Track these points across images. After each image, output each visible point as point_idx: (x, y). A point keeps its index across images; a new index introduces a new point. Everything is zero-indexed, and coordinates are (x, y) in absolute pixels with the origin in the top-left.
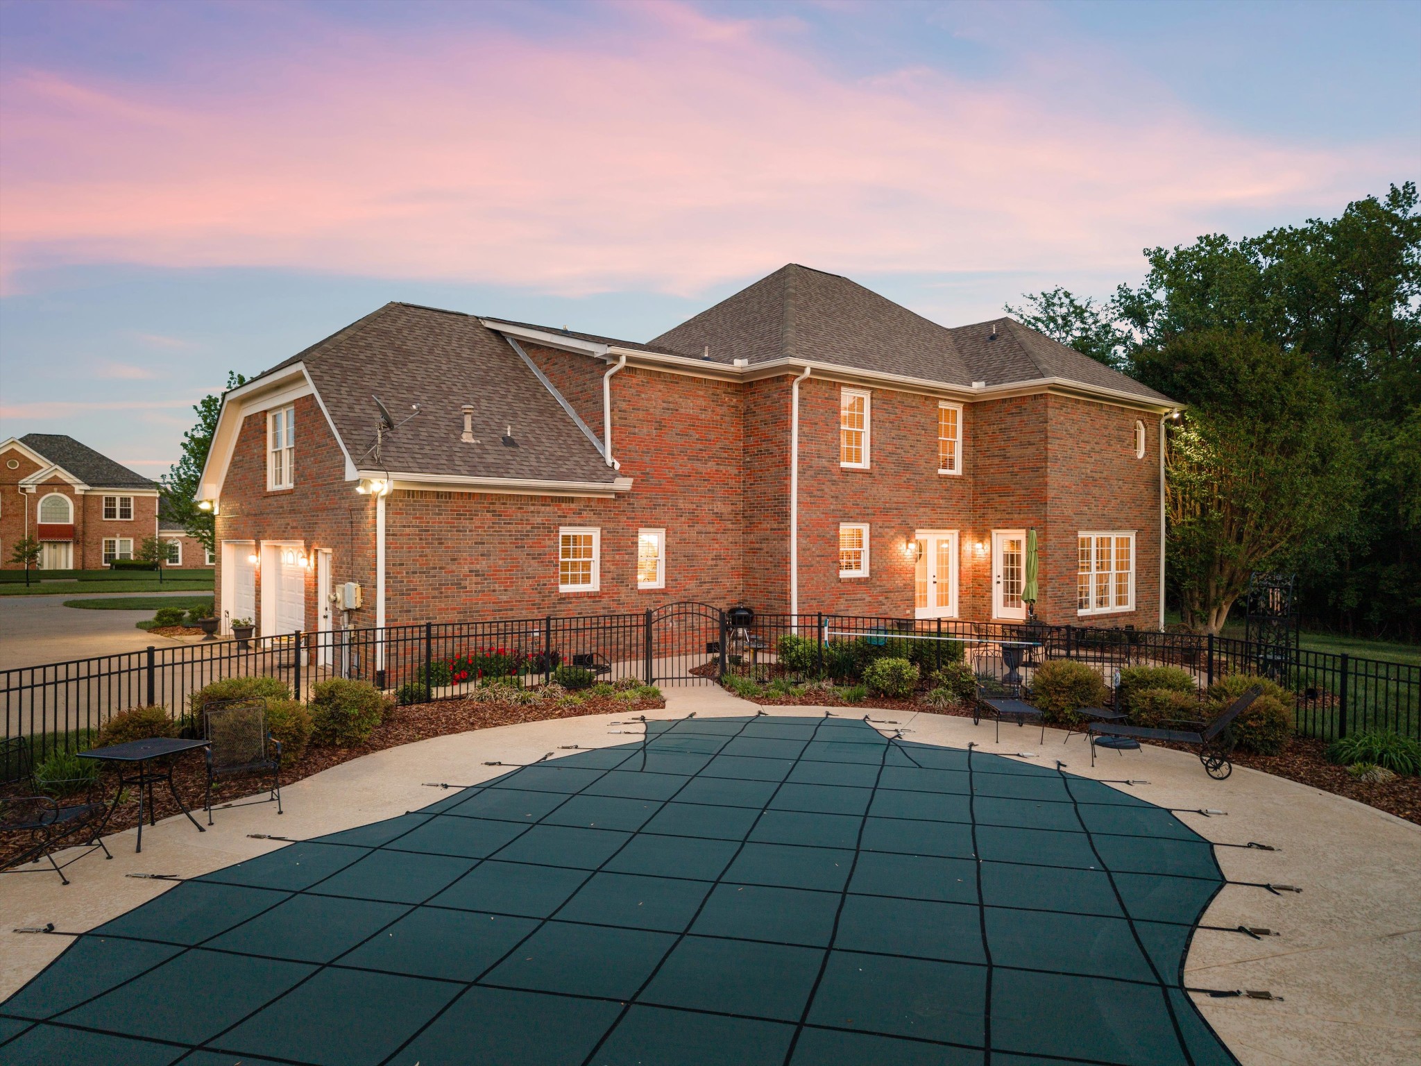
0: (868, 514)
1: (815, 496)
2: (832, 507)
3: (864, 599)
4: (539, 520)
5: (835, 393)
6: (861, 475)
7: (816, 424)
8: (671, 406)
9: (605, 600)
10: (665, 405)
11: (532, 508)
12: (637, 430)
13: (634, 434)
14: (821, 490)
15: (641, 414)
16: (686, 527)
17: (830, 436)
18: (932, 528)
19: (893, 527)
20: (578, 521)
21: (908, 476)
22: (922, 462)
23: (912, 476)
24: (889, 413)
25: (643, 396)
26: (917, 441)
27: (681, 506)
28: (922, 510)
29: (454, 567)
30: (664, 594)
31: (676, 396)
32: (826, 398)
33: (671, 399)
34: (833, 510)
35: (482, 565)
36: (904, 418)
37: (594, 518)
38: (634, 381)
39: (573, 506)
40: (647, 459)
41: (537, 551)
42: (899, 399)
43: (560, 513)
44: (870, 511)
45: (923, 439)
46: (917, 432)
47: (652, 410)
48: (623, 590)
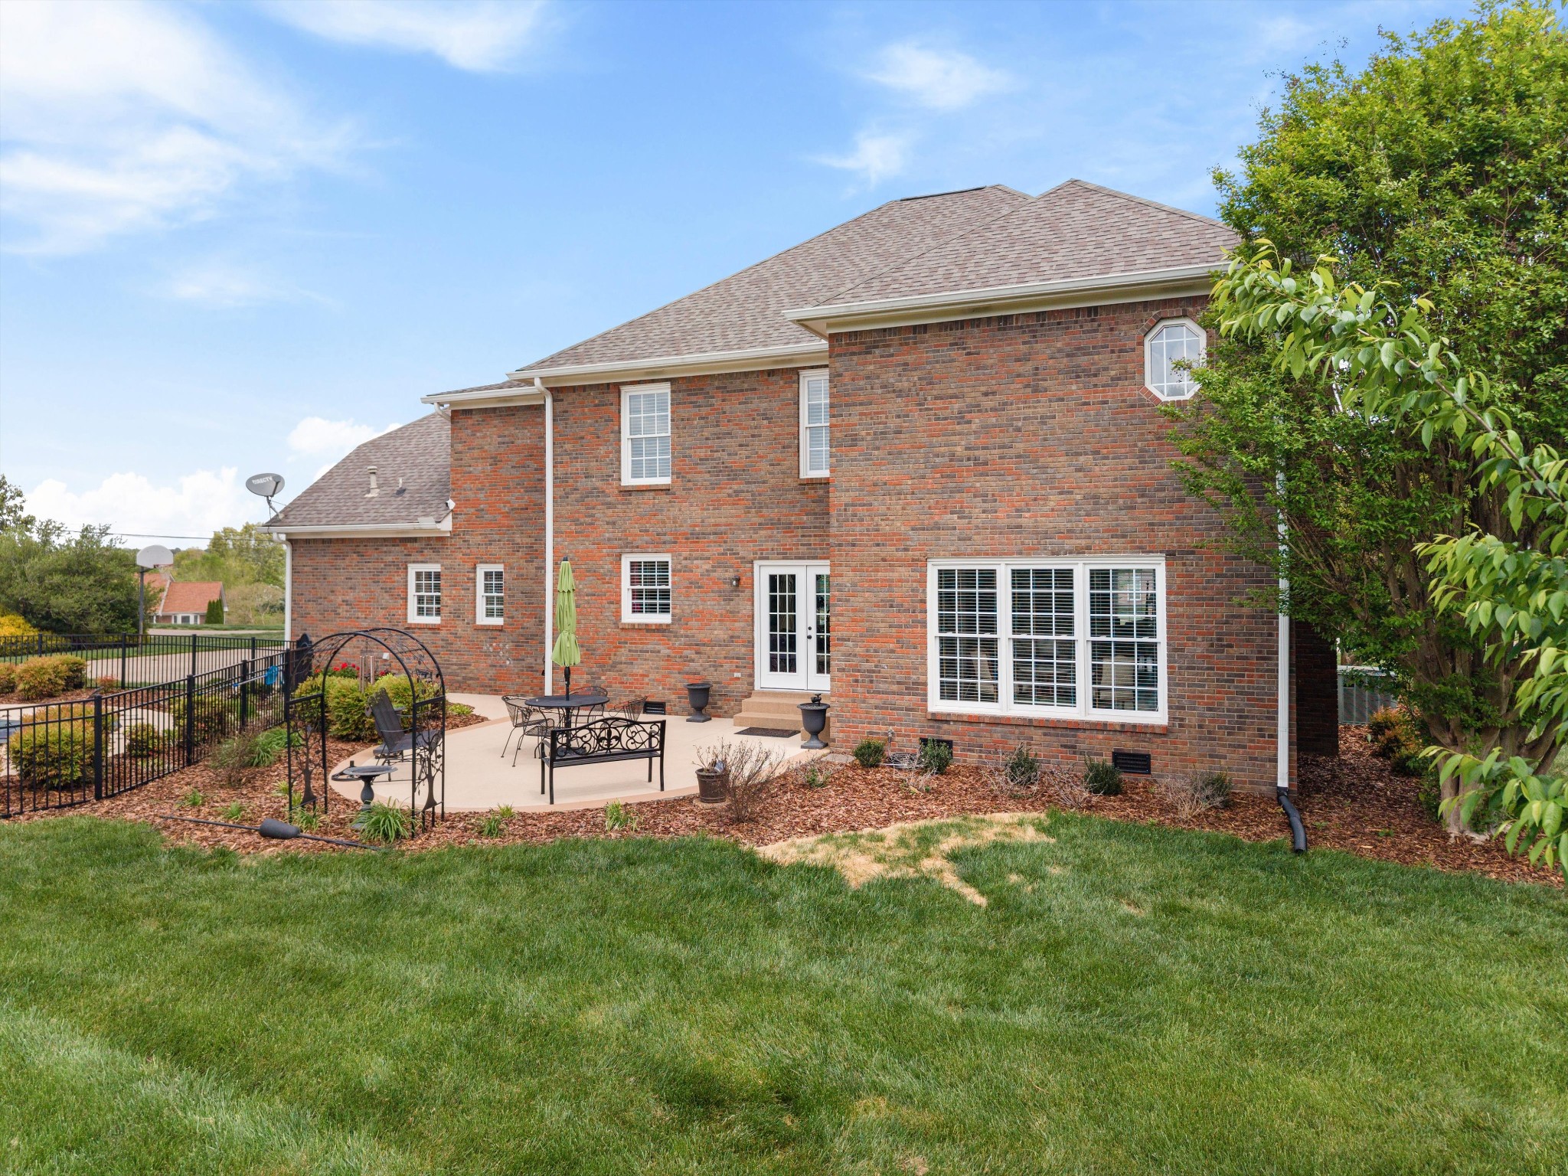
0: (664, 543)
1: (582, 524)
2: (607, 535)
3: (659, 652)
4: (390, 558)
5: (611, 397)
6: (652, 493)
7: (582, 438)
8: (507, 439)
9: (443, 633)
10: (500, 439)
11: (385, 549)
12: (471, 469)
13: (470, 472)
14: (590, 516)
15: (476, 452)
16: (522, 562)
17: (602, 450)
18: (784, 559)
19: (709, 559)
20: (420, 558)
21: (735, 487)
22: (764, 466)
23: (743, 487)
24: (699, 406)
25: (478, 434)
26: (753, 436)
27: (519, 540)
28: (763, 533)
29: (332, 597)
30: (501, 631)
31: (512, 428)
32: (596, 406)
33: (506, 433)
34: (609, 539)
35: (350, 596)
36: (727, 408)
37: (433, 555)
38: (470, 422)
39: (416, 545)
40: (481, 496)
41: (389, 585)
42: (716, 384)
43: (406, 552)
44: (667, 538)
45: (765, 432)
46: (753, 423)
47: (486, 447)
48: (459, 623)
